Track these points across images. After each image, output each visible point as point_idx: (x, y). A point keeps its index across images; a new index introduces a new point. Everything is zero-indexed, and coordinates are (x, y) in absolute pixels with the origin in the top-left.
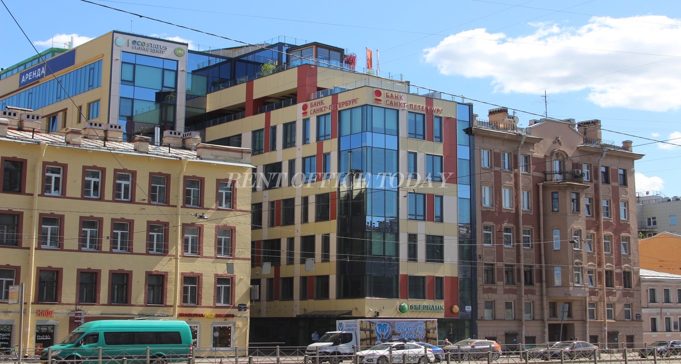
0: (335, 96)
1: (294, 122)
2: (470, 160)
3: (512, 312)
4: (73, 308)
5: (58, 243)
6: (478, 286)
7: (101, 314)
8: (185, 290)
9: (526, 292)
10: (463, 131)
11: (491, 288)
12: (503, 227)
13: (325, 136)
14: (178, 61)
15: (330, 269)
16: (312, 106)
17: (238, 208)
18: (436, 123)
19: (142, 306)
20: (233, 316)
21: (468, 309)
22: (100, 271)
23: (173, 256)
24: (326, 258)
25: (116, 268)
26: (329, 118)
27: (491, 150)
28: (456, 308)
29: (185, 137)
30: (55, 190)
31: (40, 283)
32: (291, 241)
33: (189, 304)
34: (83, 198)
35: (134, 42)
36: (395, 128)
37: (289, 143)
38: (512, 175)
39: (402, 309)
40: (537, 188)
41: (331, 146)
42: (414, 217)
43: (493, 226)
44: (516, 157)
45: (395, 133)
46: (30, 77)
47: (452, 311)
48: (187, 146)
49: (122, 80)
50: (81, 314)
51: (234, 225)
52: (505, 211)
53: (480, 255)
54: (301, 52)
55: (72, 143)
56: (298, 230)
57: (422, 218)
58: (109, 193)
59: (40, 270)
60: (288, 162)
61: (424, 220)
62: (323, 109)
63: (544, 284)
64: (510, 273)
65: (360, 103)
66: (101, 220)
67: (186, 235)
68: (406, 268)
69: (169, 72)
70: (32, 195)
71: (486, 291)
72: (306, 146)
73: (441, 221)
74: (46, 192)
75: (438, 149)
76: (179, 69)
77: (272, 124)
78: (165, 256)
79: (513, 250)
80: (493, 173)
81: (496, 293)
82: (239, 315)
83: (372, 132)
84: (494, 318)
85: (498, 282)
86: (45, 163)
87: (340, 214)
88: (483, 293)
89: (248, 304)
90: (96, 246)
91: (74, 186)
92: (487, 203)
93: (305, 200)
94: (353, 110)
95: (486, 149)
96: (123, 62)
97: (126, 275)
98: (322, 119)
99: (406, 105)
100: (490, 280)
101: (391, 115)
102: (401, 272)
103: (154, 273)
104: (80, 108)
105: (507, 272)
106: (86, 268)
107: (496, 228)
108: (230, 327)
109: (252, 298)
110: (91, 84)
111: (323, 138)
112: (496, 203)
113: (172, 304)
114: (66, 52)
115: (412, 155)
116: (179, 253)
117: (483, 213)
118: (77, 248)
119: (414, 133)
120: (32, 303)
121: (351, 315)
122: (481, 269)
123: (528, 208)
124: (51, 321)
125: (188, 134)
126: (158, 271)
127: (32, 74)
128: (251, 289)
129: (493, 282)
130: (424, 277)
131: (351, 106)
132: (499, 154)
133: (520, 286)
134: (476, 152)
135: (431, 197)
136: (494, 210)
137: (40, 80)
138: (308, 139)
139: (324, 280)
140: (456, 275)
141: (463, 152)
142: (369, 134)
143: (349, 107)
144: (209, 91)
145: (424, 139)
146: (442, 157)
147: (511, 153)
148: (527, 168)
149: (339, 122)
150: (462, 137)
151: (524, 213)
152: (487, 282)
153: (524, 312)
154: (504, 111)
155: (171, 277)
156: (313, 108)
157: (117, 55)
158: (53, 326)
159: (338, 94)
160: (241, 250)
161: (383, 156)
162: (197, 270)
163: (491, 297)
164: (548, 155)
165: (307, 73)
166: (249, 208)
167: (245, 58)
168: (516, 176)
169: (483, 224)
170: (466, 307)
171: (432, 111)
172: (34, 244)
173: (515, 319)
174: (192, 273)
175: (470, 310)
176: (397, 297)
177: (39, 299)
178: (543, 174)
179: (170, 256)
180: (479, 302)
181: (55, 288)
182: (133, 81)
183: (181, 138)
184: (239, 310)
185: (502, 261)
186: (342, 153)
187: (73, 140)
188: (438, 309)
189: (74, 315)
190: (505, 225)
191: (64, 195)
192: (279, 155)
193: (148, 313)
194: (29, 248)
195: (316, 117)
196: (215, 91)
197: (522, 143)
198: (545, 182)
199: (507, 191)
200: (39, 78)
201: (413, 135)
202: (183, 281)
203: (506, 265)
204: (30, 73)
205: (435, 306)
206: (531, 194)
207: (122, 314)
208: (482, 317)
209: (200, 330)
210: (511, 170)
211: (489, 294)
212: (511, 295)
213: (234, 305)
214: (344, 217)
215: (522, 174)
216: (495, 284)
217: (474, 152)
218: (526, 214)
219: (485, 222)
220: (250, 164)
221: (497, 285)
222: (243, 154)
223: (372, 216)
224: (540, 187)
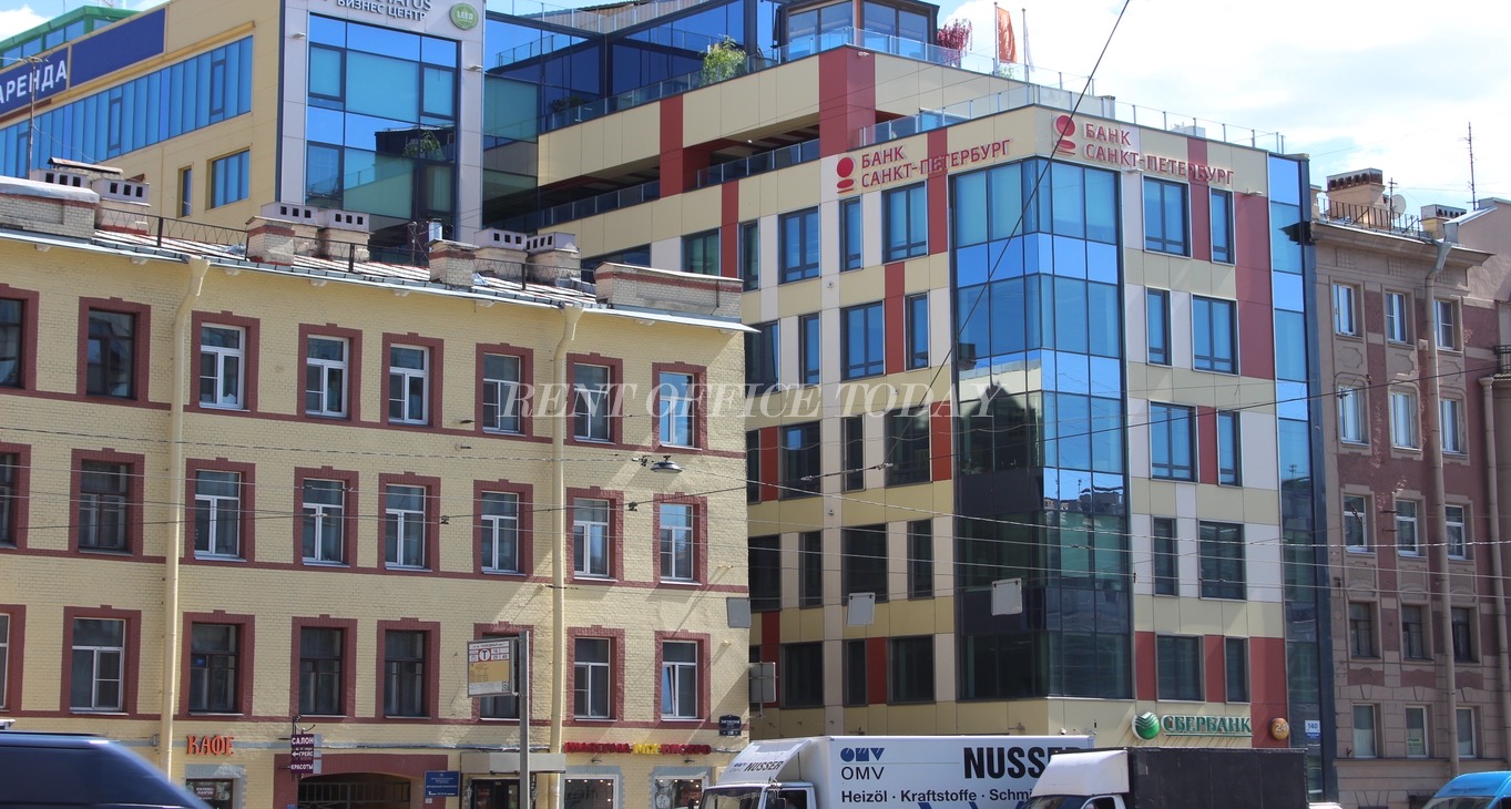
0: (937, 136)
1: (814, 210)
2: (1305, 313)
3: (1422, 736)
4: (285, 728)
5: (238, 545)
6: (1336, 665)
7: (359, 747)
8: (579, 676)
9: (1462, 682)
10: (1283, 233)
11: (1369, 671)
12: (1394, 501)
13: (909, 246)
14: (458, 43)
15: (937, 619)
16: (866, 163)
17: (712, 445)
18: (1216, 207)
19: (467, 722)
20: (706, 750)
21: (1312, 727)
22: (354, 622)
23: (546, 580)
25: (395, 615)
26: (921, 199)
27: (1356, 287)
28: (1282, 727)
29: (532, 250)
30: (226, 394)
31: (196, 660)
32: (812, 540)
33: (590, 716)
34: (302, 417)
36: (1111, 224)
37: (794, 267)
38: (1414, 356)
39: (1143, 728)
40: (1477, 390)
41: (928, 275)
42: (1164, 472)
43: (1369, 497)
44: (1422, 307)
45: (1112, 239)
46: (22, 90)
47: (1270, 734)
48: (538, 275)
49: (311, 95)
50: (311, 745)
51: (702, 494)
52: (1399, 456)
53: (1335, 579)
54: (819, 16)
55: (268, 260)
56: (833, 510)
57: (1185, 474)
58: (371, 407)
59: (194, 623)
60: (796, 319)
61: (1193, 479)
62: (903, 171)
63: (1505, 658)
64: (1413, 628)
65: (1015, 153)
66: (350, 479)
67: (577, 523)
68: (1150, 615)
69: (436, 71)
70: (167, 407)
71: (1356, 678)
72: (849, 275)
73: (1237, 482)
74: (201, 399)
75: (1224, 283)
76: (466, 63)
77: (744, 215)
78: (524, 579)
79: (1421, 565)
80: (1363, 348)
81: (1383, 685)
82: (722, 748)
83: (1052, 234)
84: (1378, 754)
85: (1387, 653)
86: (198, 317)
87: (961, 463)
88: (1349, 684)
89: (745, 716)
90: (341, 555)
91: (278, 383)
92: (1350, 434)
93: (853, 427)
94: (994, 173)
95: (1345, 284)
96: (312, 45)
97: (420, 637)
98: (900, 200)
99: (1138, 158)
100: (1367, 648)
101: (1099, 188)
102: (1138, 626)
103: (496, 630)
104: (185, 174)
105: (1406, 626)
106: (315, 614)
107: (1377, 504)
108: (700, 781)
109: (757, 699)
110: (218, 106)
111: (903, 253)
112: (1374, 433)
113: (547, 715)
115: (1157, 300)
116: (563, 574)
117: (1341, 459)
118: (290, 560)
119: (1159, 236)
120: (176, 718)
122: (1340, 619)
123: (1455, 448)
124: (225, 768)
125: (535, 242)
126: (506, 624)
127: (27, 81)
128: (750, 672)
129: (1373, 654)
130: (1196, 639)
131: (989, 161)
132: (1378, 296)
133: (1444, 665)
134: (1321, 291)
135: (1210, 414)
136: (1368, 452)
137: (54, 98)
138: (858, 256)
139: (921, 648)
140: (1276, 633)
141: (1287, 292)
142: (1044, 239)
143: (981, 164)
144: (544, 127)
145: (1186, 253)
146: (1232, 304)
147: (1407, 294)
148: (1450, 337)
149: (951, 206)
150: (1283, 251)
151: (1448, 461)
152: (1358, 653)
153: (1456, 737)
154: (1371, 178)
155: (543, 640)
156: (871, 170)
157: (296, 24)
158: (231, 781)
159: (946, 127)
160: (722, 563)
161: (1082, 298)
162: (609, 623)
163: (1373, 693)
164: (1503, 299)
165: (848, 72)
166: (739, 445)
167: (641, 37)
168: (1425, 358)
169: (1342, 490)
170: (1307, 722)
171: (1204, 176)
172: (178, 551)
173: (1431, 757)
174: (598, 628)
175: (1318, 730)
176: (1130, 696)
177: (192, 708)
178: (1491, 352)
179: (536, 580)
180: (1338, 709)
181: (231, 674)
182: (342, 98)
183: (524, 251)
184: (721, 734)
185: (1394, 595)
186: (963, 295)
187: (272, 251)
188: (1234, 729)
189: (289, 751)
190: (1399, 493)
191: (249, 408)
192: (772, 301)
193: (483, 743)
194: (162, 560)
195: (879, 194)
196: (562, 125)
197: (1440, 265)
198: (1498, 375)
199: (1400, 398)
200: (49, 91)
201: (1158, 243)
202: (573, 653)
203: (1404, 606)
204: (20, 79)
205: (1228, 721)
206: (1462, 407)
207: (415, 747)
208: (1348, 753)
209: (621, 790)
210: (1410, 342)
211: (1363, 686)
212: (1419, 689)
213: (709, 719)
214: (977, 471)
215: (1440, 352)
216: (1378, 657)
217: (1314, 291)
218: (1451, 463)
219: (1347, 486)
220: (740, 321)
221: (1384, 663)
222: (722, 294)
223: (1059, 469)
224: (1486, 388)
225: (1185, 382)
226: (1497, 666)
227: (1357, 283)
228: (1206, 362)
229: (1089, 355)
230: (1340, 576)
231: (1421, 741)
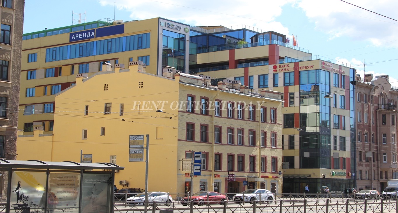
0: (297, 63)
1: (267, 74)
2: (354, 98)
3: (367, 175)
5: (219, 140)
6: (357, 163)
7: (237, 176)
9: (373, 166)
11: (361, 164)
12: (365, 132)
13: (290, 83)
14: (185, 35)
15: (295, 153)
16: (280, 67)
17: (278, 122)
18: (342, 78)
19: (248, 172)
20: (277, 177)
21: (354, 174)
22: (234, 154)
23: (258, 147)
24: (292, 147)
25: (239, 153)
26: (292, 75)
27: (360, 93)
30: (217, 114)
33: (263, 171)
34: (227, 118)
35: (168, 24)
36: (329, 81)
37: (262, 85)
38: (368, 106)
39: (333, 174)
40: (376, 112)
41: (294, 89)
42: (335, 127)
43: (361, 132)
44: (369, 97)
45: (329, 84)
46: (80, 37)
47: (349, 175)
49: (163, 46)
50: (233, 176)
51: (276, 131)
52: (365, 124)
58: (236, 115)
59: (216, 155)
61: (339, 128)
62: (289, 69)
63: (379, 161)
65: (315, 68)
66: (233, 129)
69: (181, 41)
70: (212, 116)
72: (276, 87)
73: (345, 129)
75: (343, 92)
76: (186, 39)
77: (250, 74)
78: (255, 147)
79: (368, 144)
80: (360, 104)
81: (363, 166)
82: (279, 177)
83: (321, 83)
84: (362, 179)
87: (301, 125)
88: (358, 166)
89: (282, 171)
90: (232, 142)
94: (310, 71)
96: (163, 35)
97: (243, 157)
98: (287, 75)
99: (333, 69)
100: (361, 159)
101: (327, 75)
102: (332, 156)
103: (252, 156)
104: (131, 58)
106: (230, 153)
108: (276, 183)
110: (140, 46)
111: (288, 84)
112: (362, 120)
113: (258, 171)
115: (335, 95)
117: (358, 125)
118: (226, 143)
120: (214, 171)
121: (310, 177)
122: (357, 154)
124: (219, 180)
127: (82, 35)
128: (283, 164)
130: (339, 158)
131: (309, 69)
132: (363, 95)
133: (371, 163)
135: (341, 116)
136: (361, 124)
137: (90, 39)
138: (278, 84)
140: (349, 157)
141: (352, 94)
142: (320, 85)
143: (307, 69)
144: (198, 53)
145: (339, 87)
146: (344, 96)
147: (367, 94)
148: (372, 102)
149: (300, 77)
150: (351, 86)
151: (372, 125)
152: (359, 160)
157: (161, 31)
158: (218, 182)
159: (299, 62)
160: (279, 144)
163: (361, 168)
164: (379, 95)
169: (358, 130)
171: (341, 73)
172: (214, 142)
173: (368, 179)
174: (265, 155)
176: (330, 168)
178: (378, 105)
179: (256, 147)
180: (357, 171)
182: (167, 46)
184: (279, 174)
185: (364, 150)
186: (302, 93)
189: (228, 177)
191: (221, 116)
193: (250, 176)
194: (211, 143)
195: (283, 73)
196: (203, 52)
197: (373, 89)
198: (379, 109)
201: (335, 85)
202: (261, 160)
203: (366, 152)
204: (80, 34)
206: (374, 115)
207: (242, 177)
208: (358, 178)
209: (267, 184)
210: (367, 103)
211: (360, 166)
212: (367, 167)
213: (278, 172)
215: (372, 105)
216: (362, 161)
217: (355, 94)
222: (279, 95)
223: (321, 127)
225: (338, 111)
226: (378, 163)
228: (341, 107)
230: (357, 146)
231: (367, 177)
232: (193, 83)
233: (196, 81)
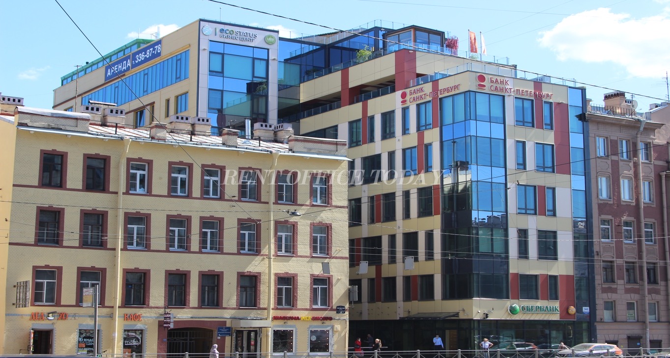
0: (435, 82)
1: (393, 112)
2: (584, 149)
3: (633, 313)
4: (162, 311)
5: (144, 243)
6: (596, 285)
7: (191, 318)
8: (279, 291)
9: (650, 292)
10: (575, 117)
11: (611, 288)
12: (622, 221)
13: (426, 125)
14: (268, 50)
15: (434, 268)
16: (411, 94)
17: (334, 204)
18: (546, 109)
19: (234, 309)
20: (331, 319)
21: (586, 310)
22: (189, 272)
23: (266, 255)
24: (430, 256)
25: (205, 269)
26: (430, 106)
27: (607, 138)
28: (572, 310)
29: (276, 130)
30: (140, 188)
31: (128, 286)
32: (393, 238)
33: (284, 306)
34: (169, 196)
35: (222, 31)
36: (502, 116)
37: (388, 133)
38: (631, 164)
39: (513, 310)
40: (659, 177)
41: (432, 136)
42: (524, 211)
43: (611, 220)
44: (635, 145)
45: (502, 121)
46: (116, 70)
47: (568, 313)
48: (278, 139)
49: (210, 71)
50: (170, 317)
51: (330, 222)
52: (624, 204)
53: (597, 252)
54: (399, 37)
55: (156, 138)
56: (400, 227)
57: (533, 212)
58: (196, 191)
59: (127, 272)
60: (387, 154)
61: (535, 214)
62: (424, 96)
64: (631, 271)
65: (462, 89)
66: (189, 219)
67: (279, 234)
68: (516, 266)
69: (259, 61)
70: (116, 193)
71: (604, 291)
72: (406, 136)
73: (554, 215)
74: (130, 190)
75: (549, 138)
76: (271, 57)
77: (369, 114)
78: (257, 255)
79: (633, 246)
80: (609, 162)
81: (617, 293)
82: (338, 318)
83: (476, 120)
84: (615, 320)
85: (618, 281)
86: (129, 160)
87: (444, 209)
88: (602, 293)
89: (347, 306)
90: (184, 246)
91: (160, 183)
92: (604, 195)
93: (407, 194)
94: (455, 97)
95: (601, 137)
96: (210, 52)
97: (216, 277)
98: (423, 107)
99: (512, 90)
100: (610, 278)
101: (496, 102)
102: (512, 271)
103: (246, 274)
104: (168, 101)
105: (628, 270)
106: (174, 269)
107: (615, 222)
108: (328, 331)
109: (351, 300)
110: (178, 76)
111: (424, 128)
112: (614, 195)
113: (265, 306)
114: (152, 43)
115: (521, 144)
116: (273, 252)
117: (600, 205)
118: (164, 249)
119: (522, 120)
120: (119, 307)
121: (458, 317)
122: (599, 266)
123: (650, 200)
124: (139, 326)
125: (280, 126)
126: (250, 272)
127: (118, 67)
128: (349, 290)
129: (613, 281)
130: (536, 276)
131: (453, 93)
132: (616, 142)
133: (643, 285)
134: (591, 140)
135: (543, 189)
136: (612, 202)
137: (126, 73)
138: (408, 129)
139: (428, 279)
140: (572, 274)
141: (576, 141)
142: (473, 123)
143: (450, 94)
144: (302, 80)
145: (533, 126)
146: (553, 145)
147: (629, 140)
148: (648, 157)
149: (440, 110)
150: (574, 124)
151: (646, 205)
152: (606, 281)
153: (648, 313)
154: (620, 94)
155: (264, 278)
156: (413, 96)
157: (204, 45)
158: (142, 330)
159: (438, 80)
160: (338, 248)
161: (489, 145)
162: (291, 271)
163: (612, 296)
165: (406, 58)
166: (346, 203)
167: (340, 45)
168: (636, 165)
169: (600, 217)
170: (584, 308)
171: (541, 96)
172: (120, 245)
173: (638, 321)
174: (287, 273)
175: (588, 311)
176: (508, 298)
177: (127, 302)
178: (665, 162)
179: (262, 255)
180: (597, 302)
181: (142, 290)
182: (222, 72)
183: (273, 130)
184: (337, 313)
185: (622, 258)
186: (445, 144)
187: (158, 135)
188: (552, 310)
189: (163, 319)
190: (625, 218)
191: (149, 193)
192: (379, 147)
193: (241, 316)
194: (114, 249)
195: (415, 105)
196: (308, 80)
197: (642, 129)
198: (668, 171)
199: (626, 181)
200: (125, 71)
201: (521, 122)
202: (277, 283)
203: (626, 262)
204: (115, 66)
205: (549, 308)
206: (653, 184)
207: (213, 318)
208: (601, 319)
209: (296, 334)
210: (630, 159)
211: (608, 294)
212: (633, 295)
213: (332, 307)
214: (449, 212)
215: (642, 163)
216: (615, 282)
217: (588, 140)
218: (647, 206)
219: (602, 216)
220: (346, 157)
221: (617, 284)
222: (338, 146)
223: (478, 211)
224: (663, 177)
225: (533, 177)
227: (607, 136)
228: (541, 168)
229: (491, 166)
230: (599, 251)
231: (633, 315)
232: (61, 127)
233: (72, 122)
